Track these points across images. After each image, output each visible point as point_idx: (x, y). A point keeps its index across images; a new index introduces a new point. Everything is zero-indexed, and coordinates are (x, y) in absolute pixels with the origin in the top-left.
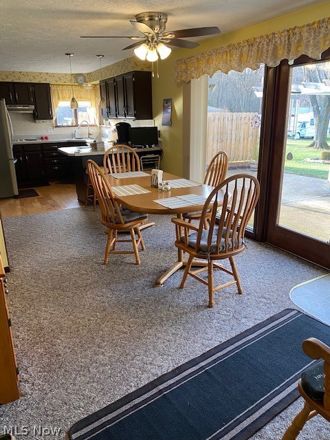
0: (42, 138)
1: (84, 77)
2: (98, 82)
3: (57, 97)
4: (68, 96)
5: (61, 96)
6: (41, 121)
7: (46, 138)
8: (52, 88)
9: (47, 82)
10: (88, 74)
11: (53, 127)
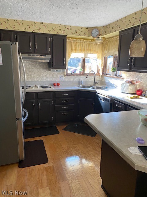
0: (54, 85)
1: (99, 31)
2: (117, 33)
3: (70, 49)
4: (80, 48)
5: (74, 48)
6: (55, 70)
7: (58, 85)
8: (68, 40)
9: (65, 34)
10: (103, 27)
11: (64, 75)
